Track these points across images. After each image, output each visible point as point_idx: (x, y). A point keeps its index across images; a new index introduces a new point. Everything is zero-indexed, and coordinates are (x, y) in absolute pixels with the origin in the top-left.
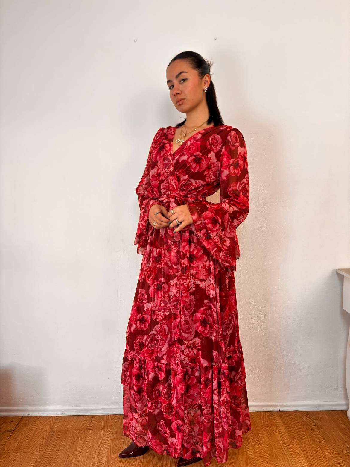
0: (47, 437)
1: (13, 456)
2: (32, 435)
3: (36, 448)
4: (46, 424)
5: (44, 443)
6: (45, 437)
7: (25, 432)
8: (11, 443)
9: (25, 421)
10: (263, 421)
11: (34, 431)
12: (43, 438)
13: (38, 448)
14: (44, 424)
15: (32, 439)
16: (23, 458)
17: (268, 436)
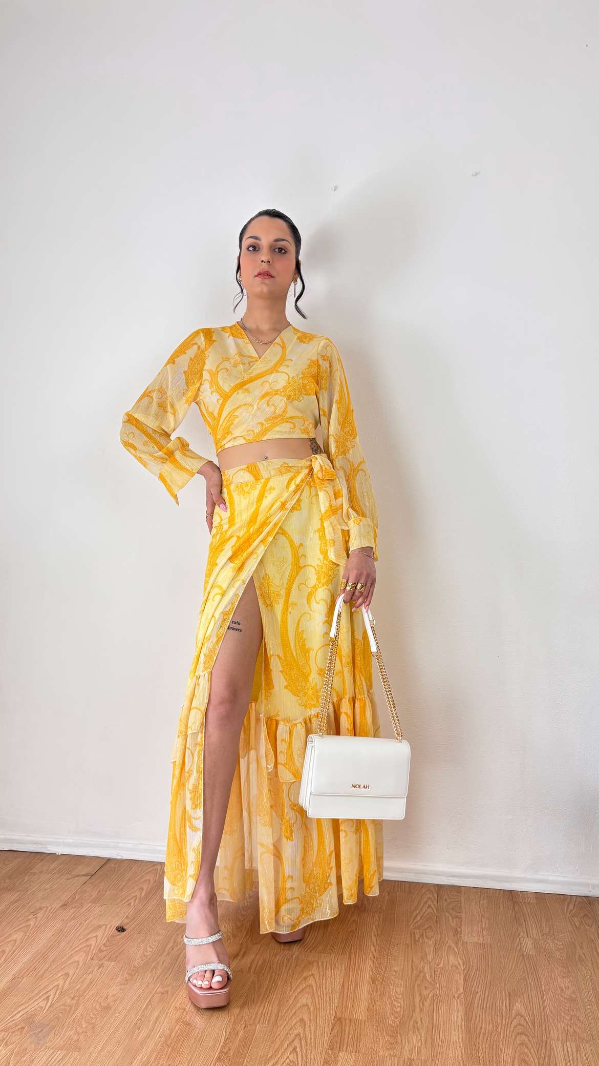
0: (148, 889)
1: (89, 908)
2: (124, 884)
3: (129, 900)
4: (149, 872)
5: (143, 895)
6: (145, 887)
7: (112, 878)
8: (85, 891)
9: (113, 865)
10: (568, 908)
11: (127, 879)
12: (142, 889)
13: (132, 901)
14: (147, 871)
15: (122, 889)
16: (105, 911)
17: (573, 931)
